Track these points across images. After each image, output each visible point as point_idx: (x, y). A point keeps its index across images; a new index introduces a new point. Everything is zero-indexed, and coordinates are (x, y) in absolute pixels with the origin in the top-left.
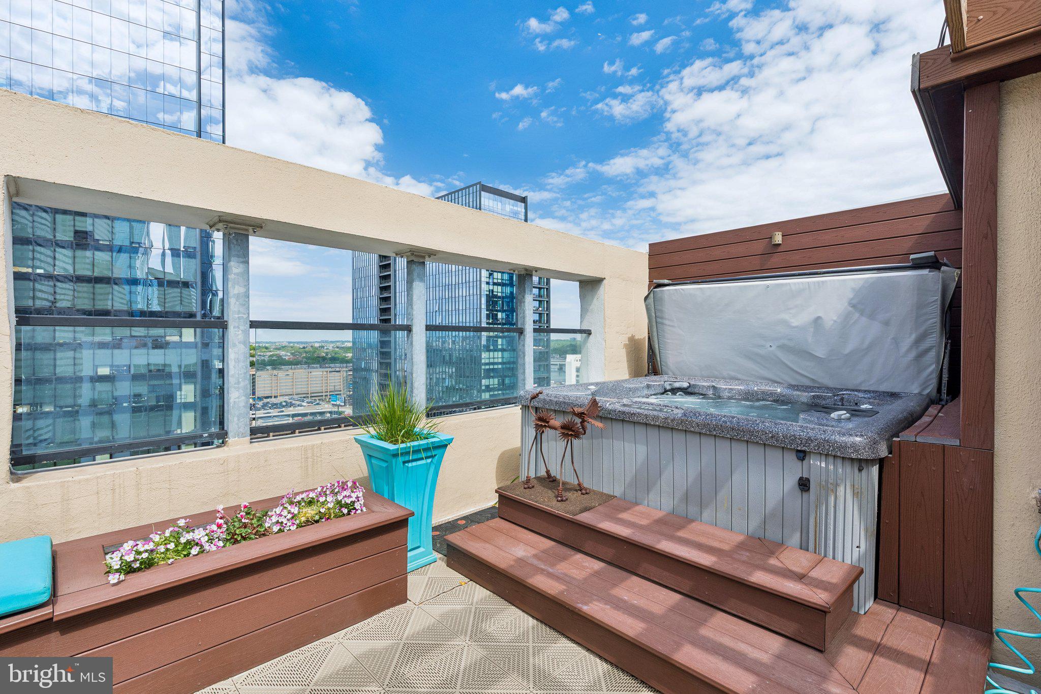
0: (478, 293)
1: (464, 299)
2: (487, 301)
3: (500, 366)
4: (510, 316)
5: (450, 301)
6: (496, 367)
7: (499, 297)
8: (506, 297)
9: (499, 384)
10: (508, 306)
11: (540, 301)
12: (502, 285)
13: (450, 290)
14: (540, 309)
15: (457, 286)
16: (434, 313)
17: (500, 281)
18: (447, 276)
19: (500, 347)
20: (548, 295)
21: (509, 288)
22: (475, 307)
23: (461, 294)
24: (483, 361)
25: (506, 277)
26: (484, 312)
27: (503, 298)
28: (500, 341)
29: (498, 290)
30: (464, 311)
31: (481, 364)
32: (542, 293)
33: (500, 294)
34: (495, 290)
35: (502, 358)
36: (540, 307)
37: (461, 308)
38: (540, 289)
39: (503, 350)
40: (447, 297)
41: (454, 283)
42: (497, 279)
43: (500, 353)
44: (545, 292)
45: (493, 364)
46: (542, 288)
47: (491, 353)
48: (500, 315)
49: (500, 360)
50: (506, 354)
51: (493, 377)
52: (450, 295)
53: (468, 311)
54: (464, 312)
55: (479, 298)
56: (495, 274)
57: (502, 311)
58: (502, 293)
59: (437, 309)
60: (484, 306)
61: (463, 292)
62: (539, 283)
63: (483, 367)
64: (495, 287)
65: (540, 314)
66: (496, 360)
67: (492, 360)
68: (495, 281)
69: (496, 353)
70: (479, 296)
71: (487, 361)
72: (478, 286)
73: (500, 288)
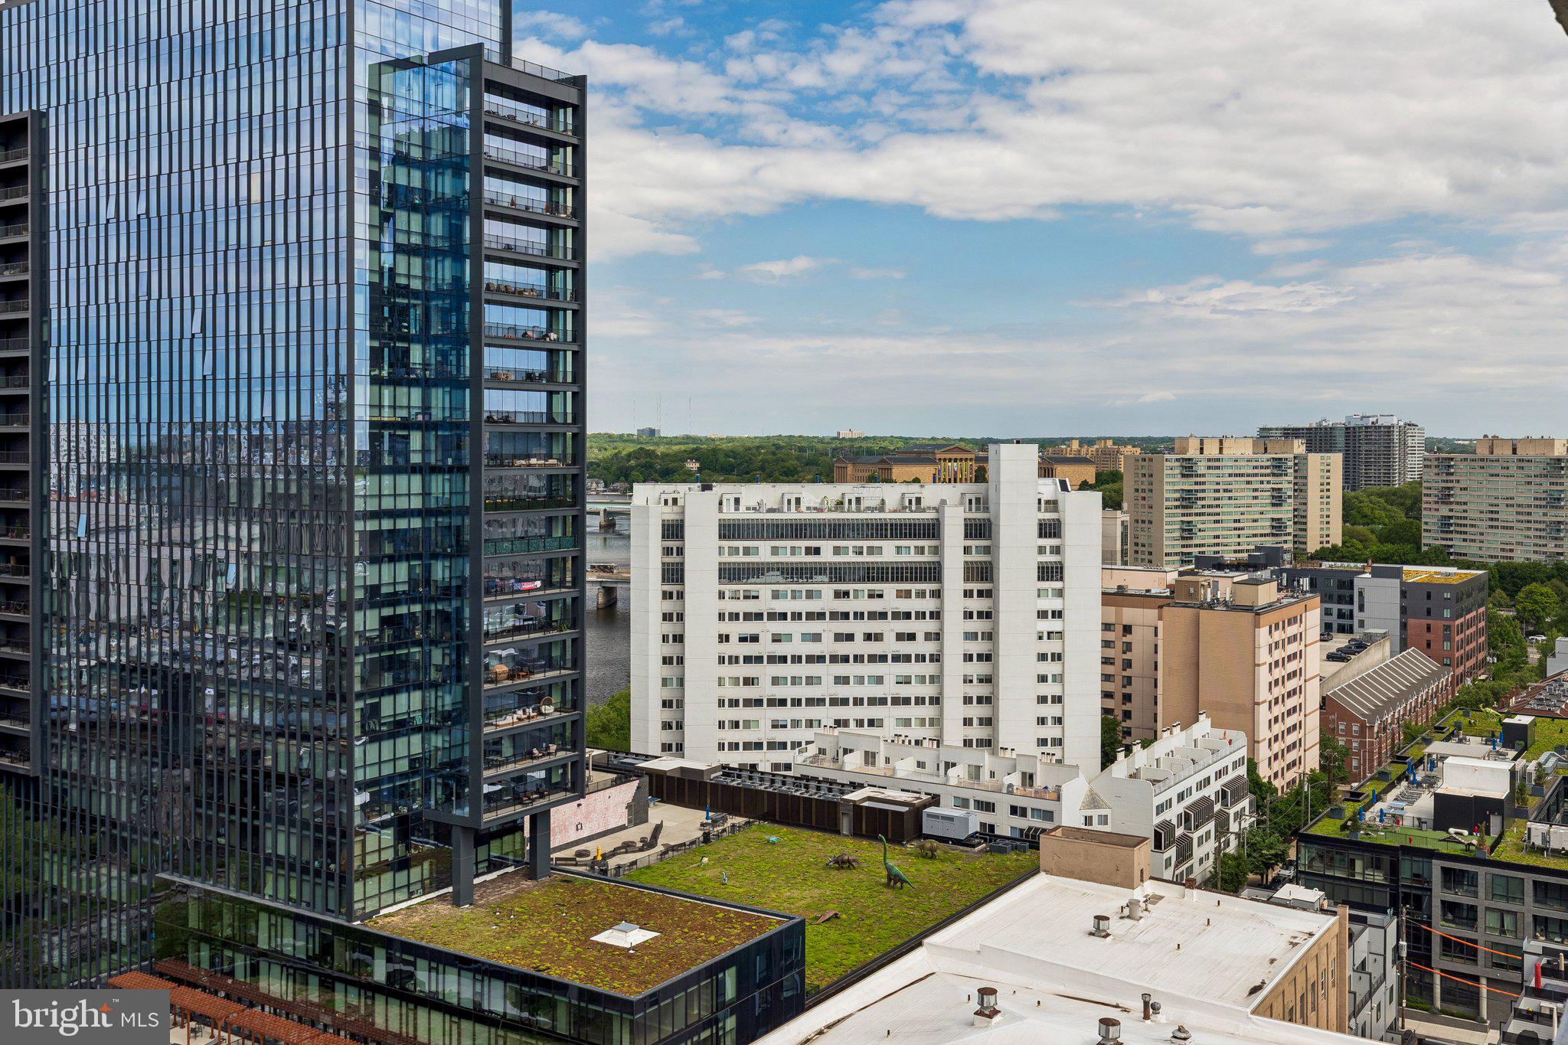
0: (343, 279)
1: (293, 298)
2: (375, 307)
3: (416, 523)
4: (453, 359)
5: (243, 302)
6: (402, 524)
7: (416, 294)
8: (439, 293)
9: (412, 581)
10: (445, 324)
11: (552, 312)
12: (423, 251)
13: (243, 267)
14: (553, 336)
15: (267, 251)
16: (186, 344)
17: (416, 240)
18: (233, 217)
19: (416, 459)
20: (579, 293)
21: (448, 263)
22: (332, 325)
23: (281, 279)
24: (359, 505)
25: (438, 225)
26: (363, 344)
27: (425, 296)
28: (416, 440)
29: (411, 271)
30: (293, 337)
31: (352, 516)
32: (559, 284)
33: (416, 284)
34: (402, 269)
35: (425, 494)
36: (550, 328)
37: (281, 327)
38: (551, 270)
39: (425, 470)
40: (232, 288)
41: (256, 241)
42: (409, 232)
43: (416, 480)
44: (565, 281)
45: (394, 514)
46: (557, 268)
47: (387, 480)
48: (416, 354)
49: (416, 503)
50: (439, 485)
51: (392, 559)
52: (243, 283)
53: (306, 338)
54: (293, 343)
55: (344, 294)
56: (401, 216)
57: (425, 339)
58: (425, 278)
59: (197, 328)
60: (361, 322)
61: (288, 273)
62: (550, 252)
63: (359, 526)
64: (402, 260)
65: (552, 353)
66: (402, 504)
67: (387, 504)
68: (402, 239)
69: (402, 480)
70: (344, 288)
71: (373, 505)
72: (343, 256)
73: (417, 263)
